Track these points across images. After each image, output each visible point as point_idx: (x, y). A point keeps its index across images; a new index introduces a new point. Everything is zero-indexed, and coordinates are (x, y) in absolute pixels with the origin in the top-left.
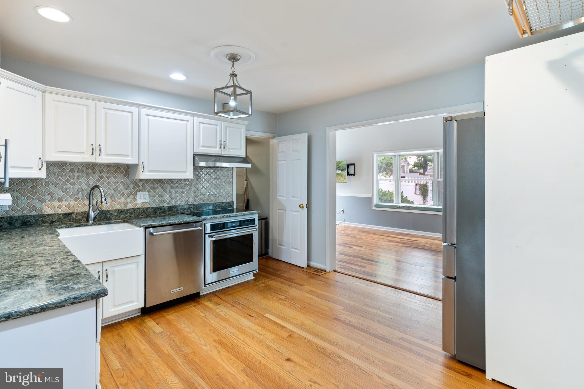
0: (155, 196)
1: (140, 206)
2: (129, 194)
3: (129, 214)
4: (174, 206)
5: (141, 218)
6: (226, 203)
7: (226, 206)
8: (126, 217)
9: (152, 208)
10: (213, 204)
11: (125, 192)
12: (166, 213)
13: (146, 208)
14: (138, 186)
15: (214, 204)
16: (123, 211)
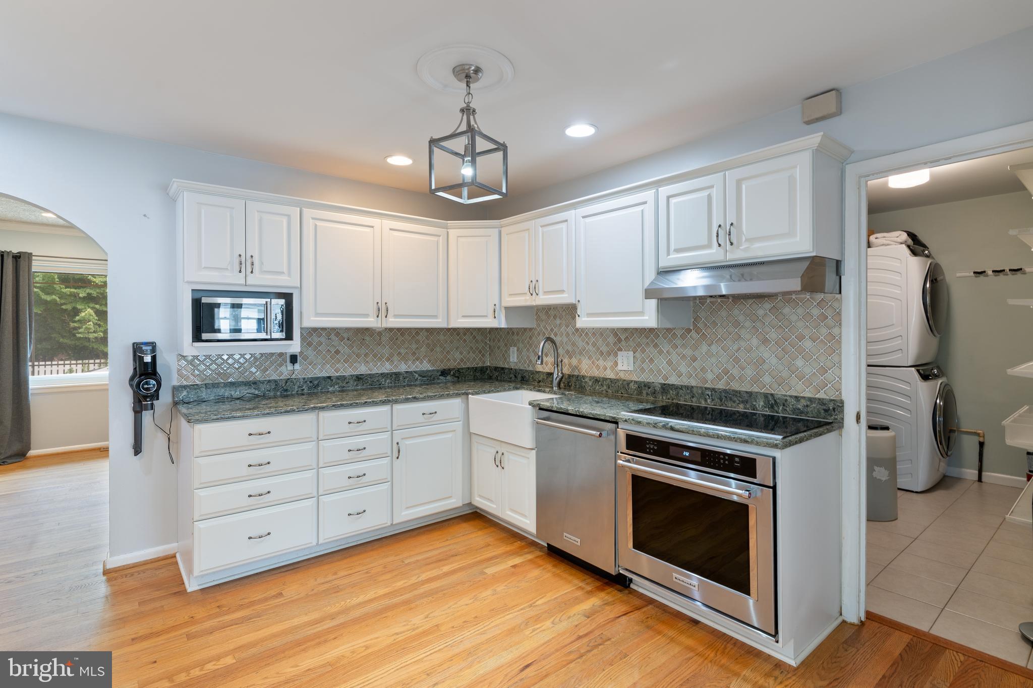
0: (643, 361)
1: (622, 376)
2: (609, 354)
3: (605, 387)
4: (673, 385)
5: (620, 397)
6: (811, 400)
7: (809, 409)
8: (602, 391)
9: (636, 382)
10: (766, 396)
11: (604, 349)
12: (658, 397)
13: (627, 381)
14: (620, 340)
15: (770, 396)
16: (598, 379)
